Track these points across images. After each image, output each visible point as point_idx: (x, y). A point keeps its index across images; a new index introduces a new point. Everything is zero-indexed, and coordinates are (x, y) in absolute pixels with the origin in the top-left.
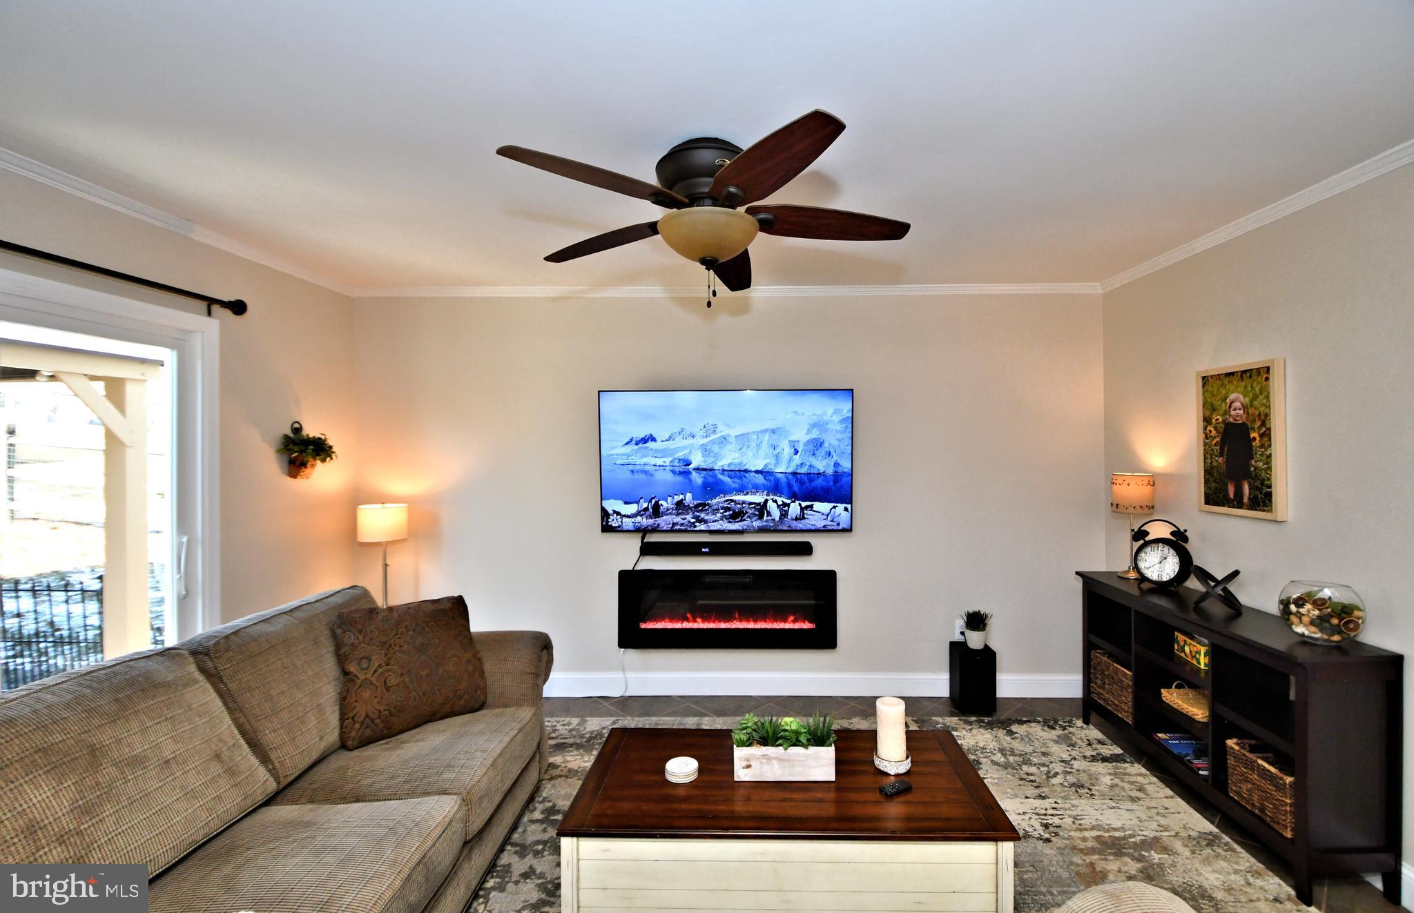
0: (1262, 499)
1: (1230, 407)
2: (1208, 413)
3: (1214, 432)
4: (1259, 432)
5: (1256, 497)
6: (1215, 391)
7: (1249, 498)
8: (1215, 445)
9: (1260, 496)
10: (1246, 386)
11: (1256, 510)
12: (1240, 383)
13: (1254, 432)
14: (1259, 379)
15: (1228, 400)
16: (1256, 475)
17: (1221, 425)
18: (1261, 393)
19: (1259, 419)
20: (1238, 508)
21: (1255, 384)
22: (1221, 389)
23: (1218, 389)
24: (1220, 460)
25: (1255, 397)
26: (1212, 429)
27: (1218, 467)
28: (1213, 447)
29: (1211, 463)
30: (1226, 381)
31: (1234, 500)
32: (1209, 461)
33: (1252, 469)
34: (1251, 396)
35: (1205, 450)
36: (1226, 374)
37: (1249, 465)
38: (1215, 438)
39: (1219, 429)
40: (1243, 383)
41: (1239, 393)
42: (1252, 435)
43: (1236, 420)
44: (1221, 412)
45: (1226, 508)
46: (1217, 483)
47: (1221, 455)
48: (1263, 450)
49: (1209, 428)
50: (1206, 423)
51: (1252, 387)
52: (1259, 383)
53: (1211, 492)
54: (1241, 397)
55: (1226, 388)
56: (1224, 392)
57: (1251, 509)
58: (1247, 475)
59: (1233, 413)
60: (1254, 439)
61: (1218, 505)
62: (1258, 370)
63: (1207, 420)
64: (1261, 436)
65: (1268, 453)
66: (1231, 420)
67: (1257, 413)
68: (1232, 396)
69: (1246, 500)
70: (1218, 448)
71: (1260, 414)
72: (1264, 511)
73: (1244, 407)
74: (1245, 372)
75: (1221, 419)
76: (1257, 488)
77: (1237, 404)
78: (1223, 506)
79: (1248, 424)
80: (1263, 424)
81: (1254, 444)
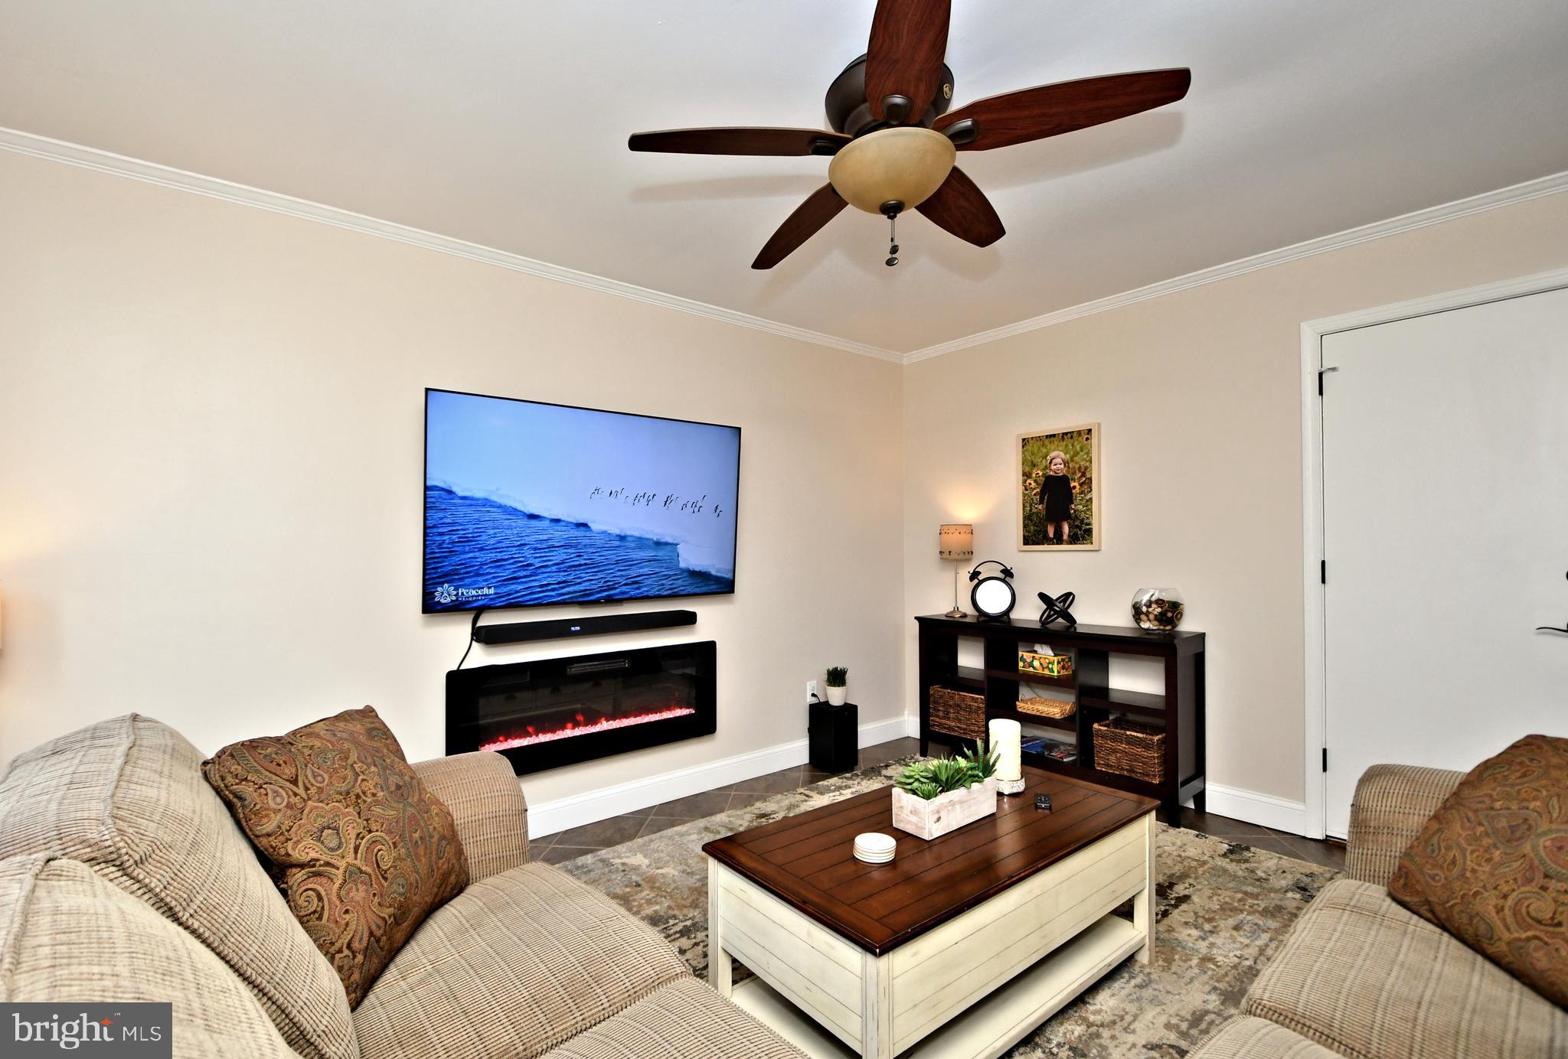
0: (1082, 534)
1: (1051, 463)
2: (1027, 469)
3: (1033, 485)
4: (1079, 481)
5: (1076, 534)
6: (1036, 451)
7: (1069, 536)
8: (1035, 495)
9: (1079, 532)
10: (1067, 446)
11: (1076, 544)
12: (1061, 443)
13: (1075, 481)
14: (1080, 439)
15: (1048, 458)
16: (1076, 516)
17: (1041, 478)
18: (1082, 451)
19: (1080, 471)
20: (1058, 544)
21: (1076, 443)
22: (1042, 449)
23: (1039, 448)
24: (1040, 507)
25: (1076, 454)
26: (1032, 482)
27: (1037, 514)
28: (1033, 497)
29: (1030, 510)
30: (1047, 441)
31: (1053, 539)
32: (1028, 509)
33: (1072, 511)
34: (1072, 453)
35: (1024, 500)
36: (1047, 436)
37: (1068, 509)
38: (1035, 489)
39: (1040, 482)
40: (1064, 443)
41: (1060, 451)
42: (1072, 485)
43: (1056, 473)
44: (1042, 467)
45: (1046, 546)
46: (1036, 526)
47: (1041, 502)
48: (1083, 495)
49: (1029, 481)
50: (1026, 478)
51: (1073, 445)
52: (1080, 442)
53: (1030, 534)
54: (1062, 454)
55: (1046, 447)
56: (1044, 451)
57: (1071, 544)
58: (1067, 517)
59: (1053, 467)
60: (1074, 487)
61: (1038, 544)
62: (1079, 433)
63: (1027, 475)
64: (1081, 485)
65: (1088, 497)
66: (1051, 473)
67: (1077, 466)
68: (1053, 454)
69: (1065, 537)
70: (1038, 497)
71: (1080, 467)
72: (1083, 544)
73: (1065, 463)
74: (1066, 434)
75: (1041, 474)
76: (1077, 526)
77: (1059, 460)
78: (1043, 544)
79: (1069, 476)
80: (1083, 474)
81: (1074, 491)
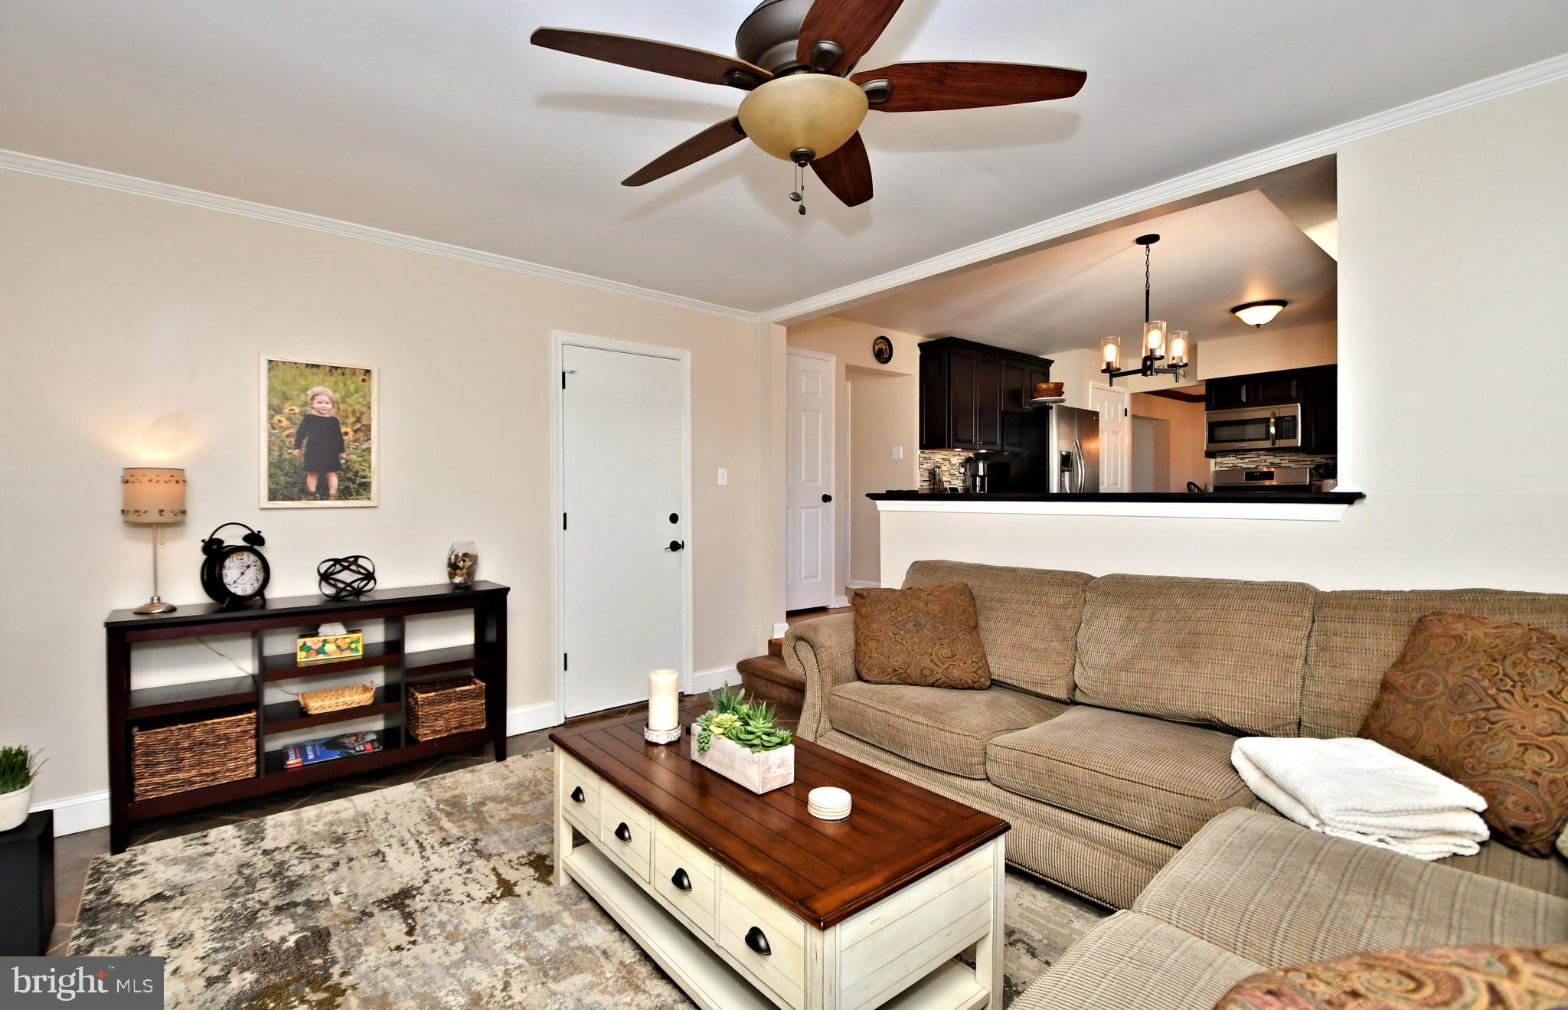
0: (356, 487)
1: (313, 398)
2: (276, 401)
3: (285, 423)
4: (353, 427)
5: (347, 488)
6: (290, 379)
7: (338, 490)
8: (288, 436)
9: (352, 486)
10: (336, 383)
11: (347, 499)
12: (328, 378)
13: (347, 426)
14: (355, 378)
15: (309, 392)
16: (348, 467)
17: (298, 416)
18: (357, 392)
19: (354, 415)
20: (322, 499)
21: (348, 382)
22: (299, 379)
23: (295, 378)
24: (296, 452)
25: (349, 394)
26: (283, 419)
27: (291, 461)
28: (285, 439)
29: (281, 455)
30: (308, 371)
31: (316, 493)
32: (276, 453)
33: (343, 461)
34: (343, 393)
35: (269, 441)
36: (307, 365)
37: (338, 459)
38: (287, 428)
39: (295, 421)
40: (333, 379)
41: (327, 387)
42: (343, 429)
43: (321, 413)
44: (299, 403)
45: (304, 501)
46: (290, 477)
47: (298, 446)
48: (357, 444)
49: (278, 417)
50: (273, 413)
51: (345, 384)
52: (353, 382)
53: (279, 487)
54: (330, 392)
55: (306, 378)
56: (303, 382)
57: (341, 499)
58: (336, 467)
59: (316, 405)
60: (346, 434)
61: (291, 499)
62: (354, 371)
63: (274, 410)
64: (356, 431)
65: (365, 446)
66: (314, 412)
67: (351, 409)
68: (317, 389)
69: (333, 491)
70: (293, 439)
71: (354, 411)
72: (358, 499)
73: (334, 403)
74: (336, 368)
75: (297, 410)
76: (349, 479)
77: (325, 398)
78: (299, 499)
79: (339, 418)
80: (358, 420)
81: (345, 438)
